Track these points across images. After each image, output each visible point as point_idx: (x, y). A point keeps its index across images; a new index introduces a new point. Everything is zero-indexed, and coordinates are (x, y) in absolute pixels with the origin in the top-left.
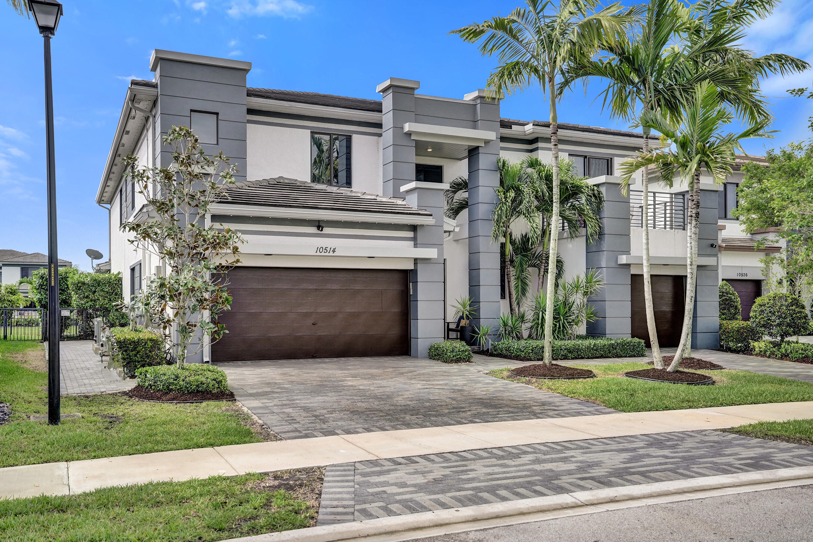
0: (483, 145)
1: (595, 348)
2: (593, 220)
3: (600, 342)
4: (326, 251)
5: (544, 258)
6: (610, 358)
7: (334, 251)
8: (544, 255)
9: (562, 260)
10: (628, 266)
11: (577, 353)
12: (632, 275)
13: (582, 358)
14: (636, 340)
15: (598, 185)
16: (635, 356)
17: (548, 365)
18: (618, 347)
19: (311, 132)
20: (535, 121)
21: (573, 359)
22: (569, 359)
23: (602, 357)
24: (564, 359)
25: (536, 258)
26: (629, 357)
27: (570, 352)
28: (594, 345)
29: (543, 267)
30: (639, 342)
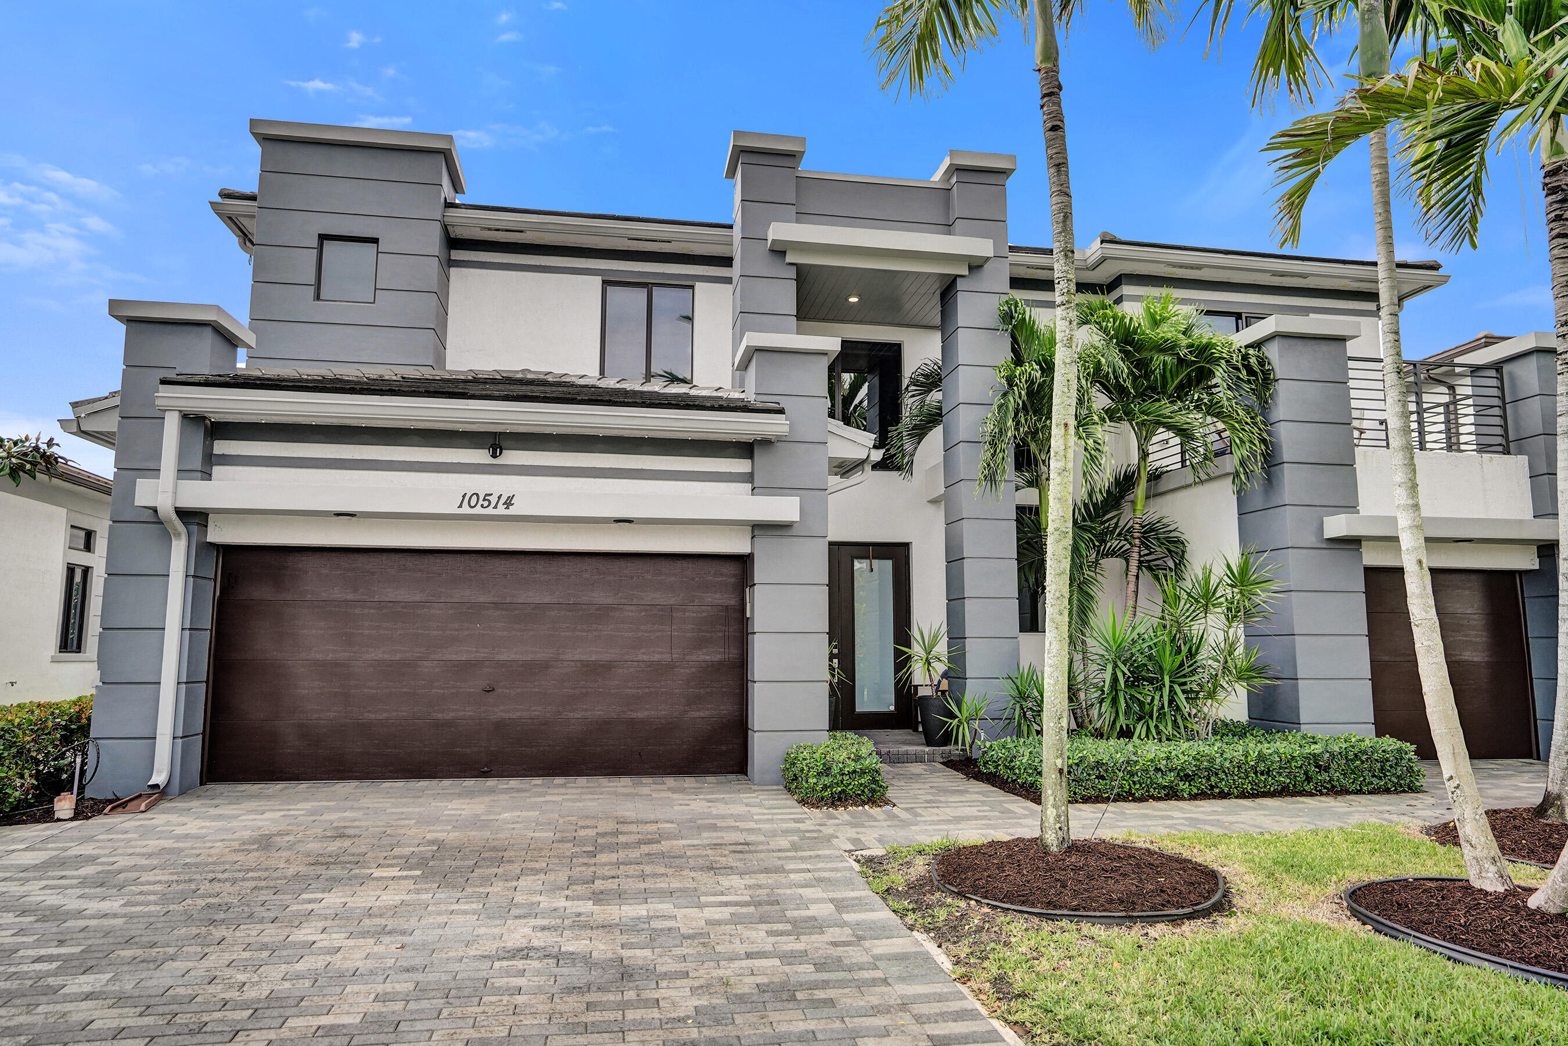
0: (966, 273)
1: (1262, 767)
2: (1247, 428)
3: (1280, 747)
4: (486, 503)
5: (1136, 535)
6: (1311, 794)
7: (508, 503)
8: (1137, 526)
9: (1183, 537)
10: (1352, 543)
11: (1209, 779)
12: (1368, 570)
13: (1223, 795)
14: (1390, 743)
15: (1258, 345)
16: (1387, 791)
17: (1054, 849)
18: (1334, 766)
19: (604, 282)
20: (1105, 234)
21: (1193, 797)
22: (1183, 799)
23: (1283, 792)
24: (1168, 797)
25: (1119, 534)
26: (1370, 793)
27: (1187, 778)
28: (1261, 758)
29: (1136, 556)
30: (1399, 750)
